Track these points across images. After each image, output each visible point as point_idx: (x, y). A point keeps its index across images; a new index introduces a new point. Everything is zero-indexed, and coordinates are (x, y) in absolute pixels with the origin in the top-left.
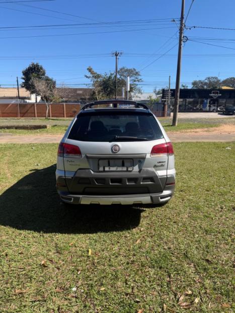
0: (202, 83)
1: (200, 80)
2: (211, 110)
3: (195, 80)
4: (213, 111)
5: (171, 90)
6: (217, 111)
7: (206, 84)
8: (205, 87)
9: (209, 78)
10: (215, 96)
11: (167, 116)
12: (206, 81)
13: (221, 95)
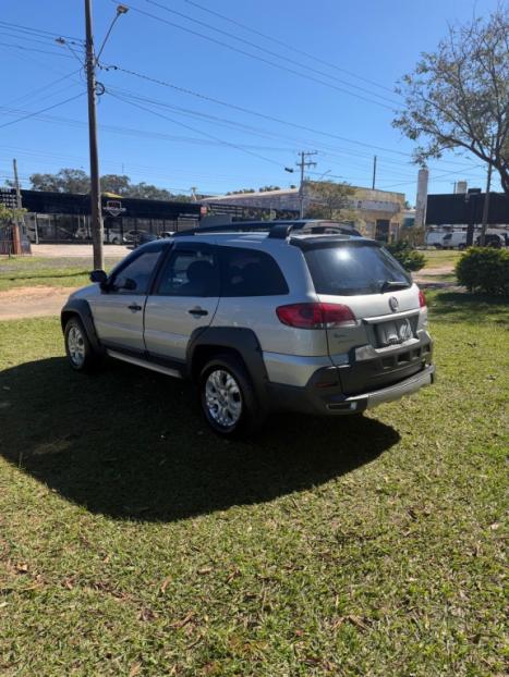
0: (52, 180)
1: (48, 173)
2: (111, 240)
3: (36, 172)
4: (113, 243)
5: (23, 192)
6: (123, 243)
7: (61, 183)
8: (62, 190)
9: (66, 172)
10: (114, 212)
11: (22, 252)
12: (61, 177)
13: (124, 209)
